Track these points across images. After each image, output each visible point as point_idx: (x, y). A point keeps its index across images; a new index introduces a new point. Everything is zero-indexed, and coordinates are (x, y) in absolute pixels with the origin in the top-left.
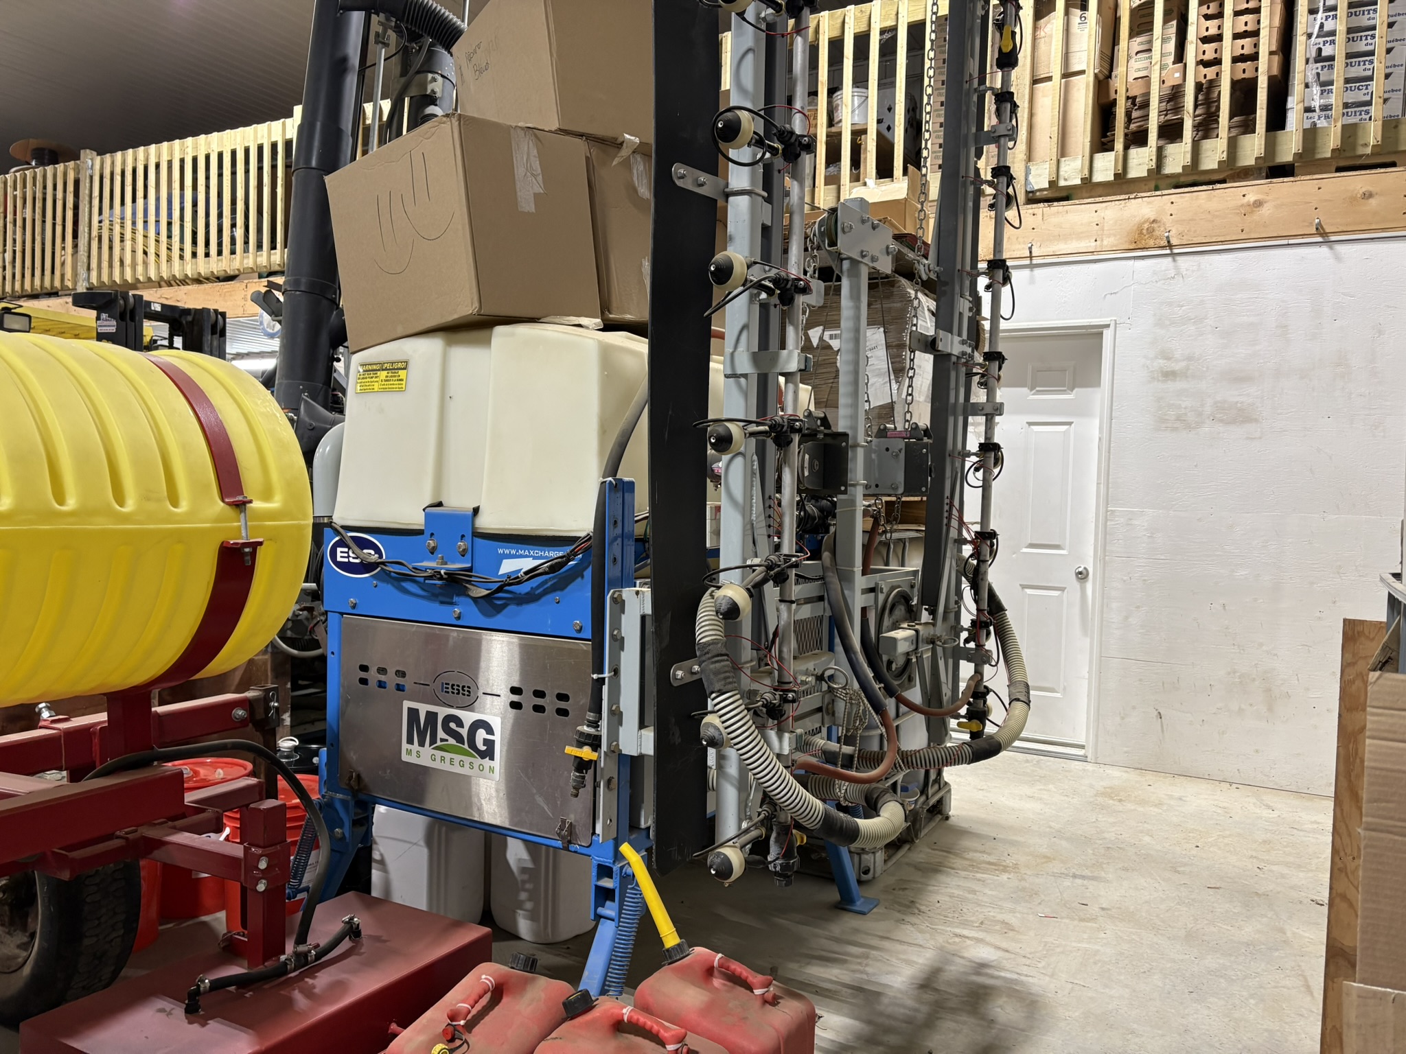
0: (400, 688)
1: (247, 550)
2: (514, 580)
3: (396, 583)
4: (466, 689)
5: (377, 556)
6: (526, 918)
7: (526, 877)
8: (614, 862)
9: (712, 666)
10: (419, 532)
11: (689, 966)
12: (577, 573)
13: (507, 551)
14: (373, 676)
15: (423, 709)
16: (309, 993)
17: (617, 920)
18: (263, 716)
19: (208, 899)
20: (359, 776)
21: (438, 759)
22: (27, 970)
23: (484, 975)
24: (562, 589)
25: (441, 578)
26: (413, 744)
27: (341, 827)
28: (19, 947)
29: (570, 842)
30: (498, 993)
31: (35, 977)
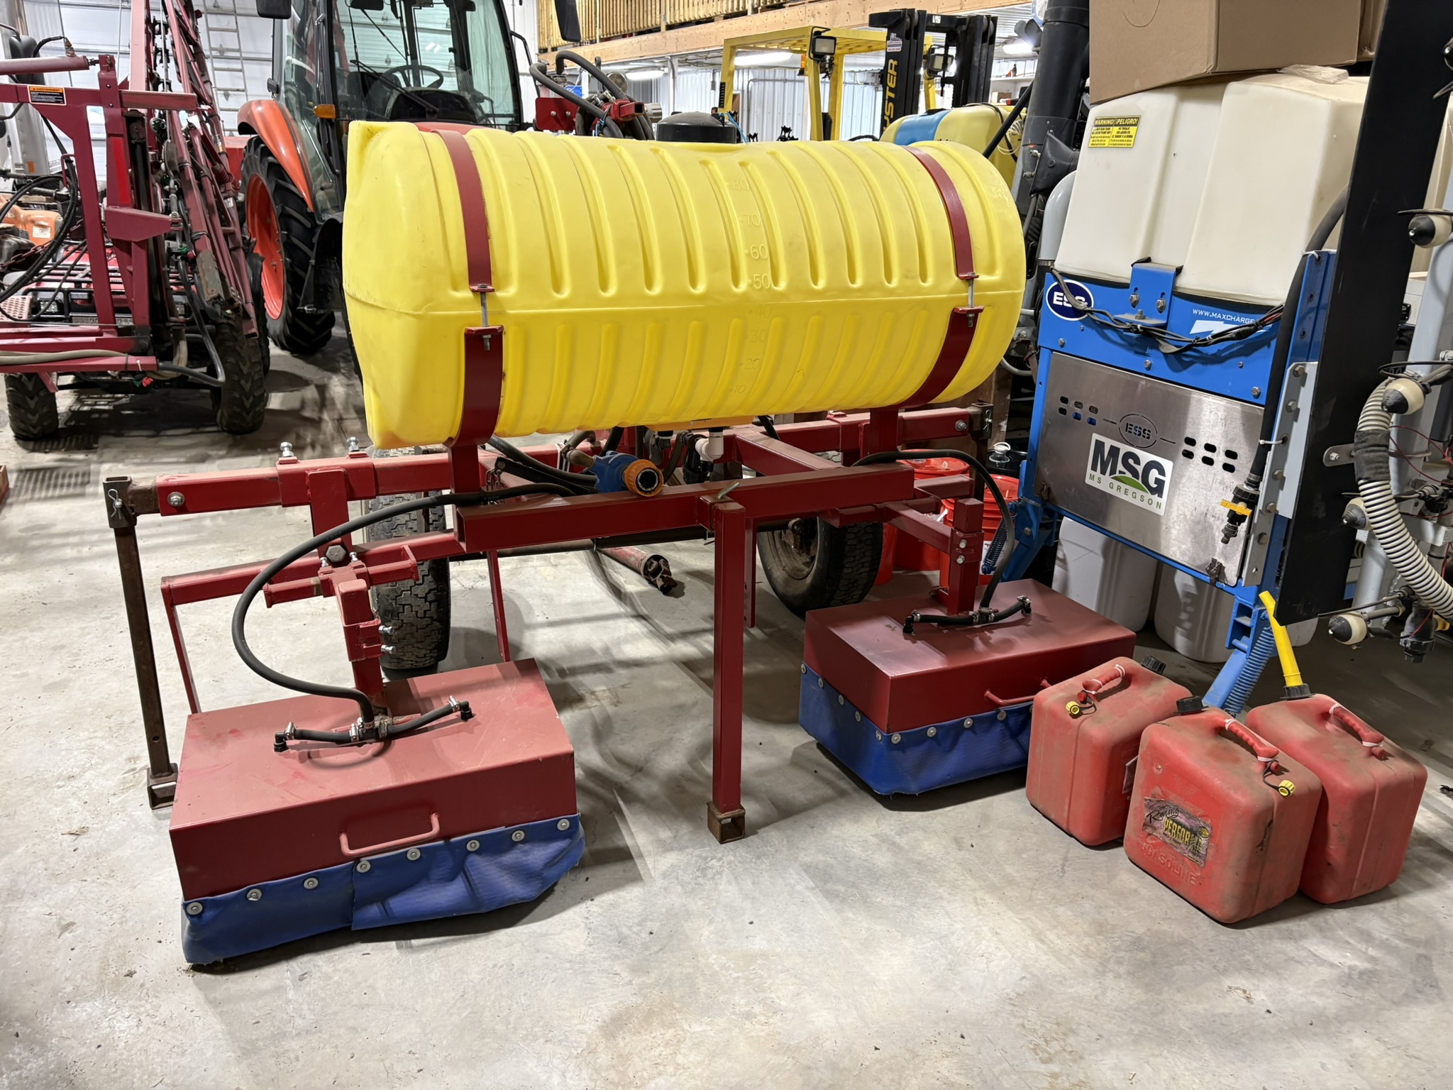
0: (1092, 422)
1: (971, 315)
2: (1202, 341)
3: (1099, 329)
4: (1146, 432)
5: (1086, 303)
6: (1182, 635)
7: (1189, 601)
8: (1254, 605)
9: (1366, 455)
10: (1125, 286)
11: (1305, 706)
12: (1263, 342)
13: (1201, 313)
14: (1070, 407)
15: (1109, 443)
16: (986, 642)
17: (1248, 652)
18: (979, 429)
19: (929, 561)
20: (1049, 489)
21: (1115, 487)
22: (809, 580)
23: (1119, 665)
24: (1247, 354)
25: (1137, 332)
26: (1096, 471)
27: (1030, 527)
28: (804, 564)
29: (1217, 580)
30: (1127, 680)
31: (813, 586)
